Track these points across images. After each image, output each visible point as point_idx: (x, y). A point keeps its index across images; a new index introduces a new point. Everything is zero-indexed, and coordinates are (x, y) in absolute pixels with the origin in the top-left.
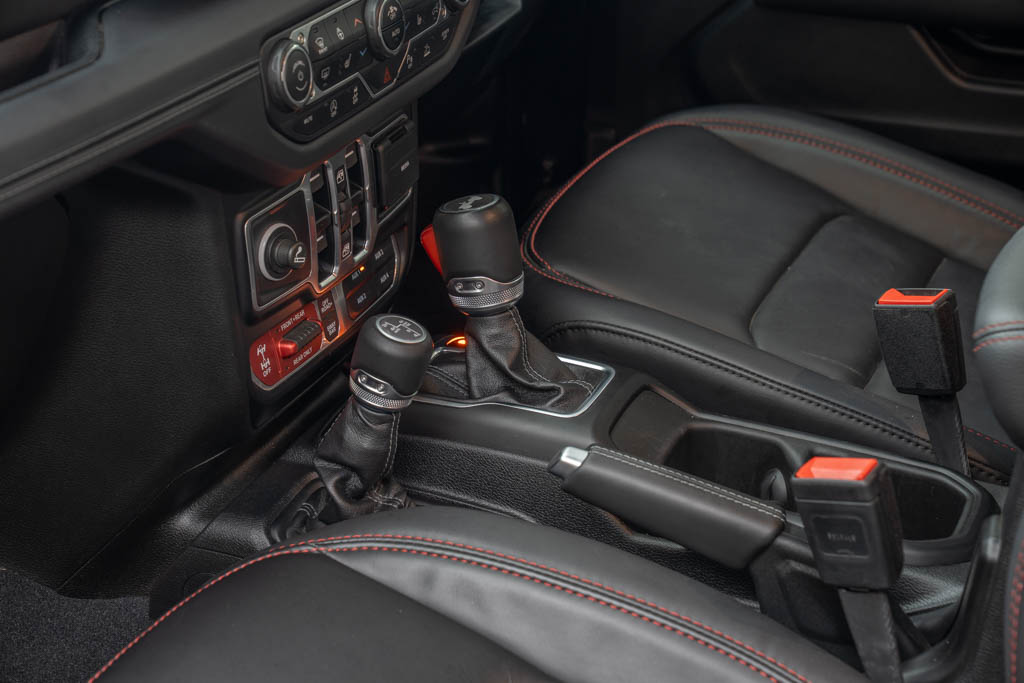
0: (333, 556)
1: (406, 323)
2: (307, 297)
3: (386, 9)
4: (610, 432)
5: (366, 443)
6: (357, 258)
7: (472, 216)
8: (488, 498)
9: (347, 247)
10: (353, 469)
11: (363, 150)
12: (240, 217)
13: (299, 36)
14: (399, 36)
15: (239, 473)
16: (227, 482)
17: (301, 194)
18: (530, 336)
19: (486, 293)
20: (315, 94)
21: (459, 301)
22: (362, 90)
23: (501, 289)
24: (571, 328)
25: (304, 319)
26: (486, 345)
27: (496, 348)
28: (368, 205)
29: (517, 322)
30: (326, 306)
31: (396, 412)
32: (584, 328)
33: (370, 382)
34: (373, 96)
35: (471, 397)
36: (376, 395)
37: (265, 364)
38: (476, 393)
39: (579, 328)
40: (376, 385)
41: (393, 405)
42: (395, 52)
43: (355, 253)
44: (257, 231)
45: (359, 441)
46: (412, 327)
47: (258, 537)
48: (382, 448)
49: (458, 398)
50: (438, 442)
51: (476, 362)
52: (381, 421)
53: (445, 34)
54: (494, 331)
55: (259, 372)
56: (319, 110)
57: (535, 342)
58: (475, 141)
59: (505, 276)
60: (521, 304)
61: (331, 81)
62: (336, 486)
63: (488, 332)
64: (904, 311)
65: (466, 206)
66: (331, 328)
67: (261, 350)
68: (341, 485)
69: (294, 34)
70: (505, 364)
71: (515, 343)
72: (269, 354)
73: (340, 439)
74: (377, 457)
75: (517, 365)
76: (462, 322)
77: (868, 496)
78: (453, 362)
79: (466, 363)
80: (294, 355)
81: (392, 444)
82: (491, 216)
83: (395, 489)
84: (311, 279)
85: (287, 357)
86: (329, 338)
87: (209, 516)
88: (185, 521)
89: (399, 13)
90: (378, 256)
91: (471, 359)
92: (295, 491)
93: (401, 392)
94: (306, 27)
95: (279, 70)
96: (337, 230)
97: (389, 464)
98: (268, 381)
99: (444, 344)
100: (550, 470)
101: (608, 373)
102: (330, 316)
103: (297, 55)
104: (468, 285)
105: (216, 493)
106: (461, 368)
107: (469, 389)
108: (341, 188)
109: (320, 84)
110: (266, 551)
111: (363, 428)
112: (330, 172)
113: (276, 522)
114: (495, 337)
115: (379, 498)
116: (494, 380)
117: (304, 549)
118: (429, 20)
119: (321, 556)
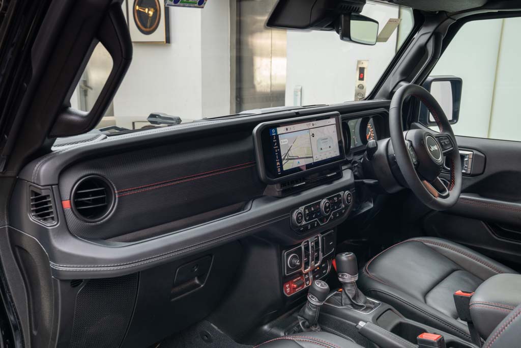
0: (296, 341)
1: (323, 283)
2: (301, 274)
3: (326, 204)
4: (377, 319)
5: (310, 313)
6: (316, 265)
7: (345, 257)
8: (343, 333)
9: (313, 262)
10: (307, 320)
11: (320, 238)
12: (284, 251)
13: (302, 209)
14: (329, 211)
15: (281, 318)
16: (278, 319)
17: (301, 247)
18: (359, 291)
19: (348, 278)
20: (304, 223)
21: (341, 280)
22: (318, 223)
23: (351, 277)
24: (373, 291)
25: (300, 279)
26: (347, 292)
27: (349, 293)
28: (320, 252)
29: (356, 287)
30: (307, 277)
31: (319, 306)
32: (376, 291)
33: (312, 297)
34: (321, 225)
35: (342, 305)
36: (314, 301)
37: (288, 290)
38: (343, 304)
39: (375, 291)
40: (314, 298)
41: (318, 304)
42: (327, 214)
43: (315, 264)
44: (288, 255)
45: (309, 312)
46: (325, 284)
47: (282, 334)
48: (314, 315)
49: (339, 305)
50: (331, 316)
51: (344, 296)
52: (314, 308)
53: (343, 211)
54: (349, 288)
55: (286, 291)
56: (305, 227)
57: (360, 292)
58: (364, 240)
59: (353, 274)
60: (357, 282)
61: (309, 220)
62: (302, 324)
63: (347, 288)
64: (462, 297)
65: (344, 255)
66: (308, 283)
67: (287, 286)
68: (303, 324)
69: (300, 208)
70: (351, 297)
71: (354, 292)
72: (289, 287)
73: (304, 312)
74: (313, 317)
75: (354, 298)
76: (342, 285)
77: (437, 345)
78: (338, 295)
79: (342, 296)
80: (297, 288)
81: (317, 314)
82: (350, 258)
83: (318, 327)
84: (302, 269)
85: (295, 289)
86: (307, 285)
87: (271, 327)
88: (266, 327)
89: (329, 205)
90: (323, 266)
91: (343, 295)
92: (294, 324)
93: (320, 301)
94: (303, 207)
95: (294, 216)
96: (310, 257)
97: (316, 319)
98: (289, 294)
99: (337, 291)
100: (355, 326)
101: (379, 304)
102: (308, 279)
103: (300, 213)
104: (343, 275)
105: (274, 322)
106: (340, 297)
107: (342, 303)
108: (312, 247)
109: (306, 220)
110: (283, 337)
111: (310, 309)
112: (310, 243)
113: (288, 331)
114: (349, 290)
115: (313, 329)
116: (348, 302)
117: (289, 338)
118: (339, 207)
119: (293, 341)
